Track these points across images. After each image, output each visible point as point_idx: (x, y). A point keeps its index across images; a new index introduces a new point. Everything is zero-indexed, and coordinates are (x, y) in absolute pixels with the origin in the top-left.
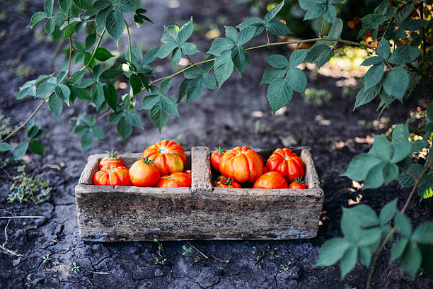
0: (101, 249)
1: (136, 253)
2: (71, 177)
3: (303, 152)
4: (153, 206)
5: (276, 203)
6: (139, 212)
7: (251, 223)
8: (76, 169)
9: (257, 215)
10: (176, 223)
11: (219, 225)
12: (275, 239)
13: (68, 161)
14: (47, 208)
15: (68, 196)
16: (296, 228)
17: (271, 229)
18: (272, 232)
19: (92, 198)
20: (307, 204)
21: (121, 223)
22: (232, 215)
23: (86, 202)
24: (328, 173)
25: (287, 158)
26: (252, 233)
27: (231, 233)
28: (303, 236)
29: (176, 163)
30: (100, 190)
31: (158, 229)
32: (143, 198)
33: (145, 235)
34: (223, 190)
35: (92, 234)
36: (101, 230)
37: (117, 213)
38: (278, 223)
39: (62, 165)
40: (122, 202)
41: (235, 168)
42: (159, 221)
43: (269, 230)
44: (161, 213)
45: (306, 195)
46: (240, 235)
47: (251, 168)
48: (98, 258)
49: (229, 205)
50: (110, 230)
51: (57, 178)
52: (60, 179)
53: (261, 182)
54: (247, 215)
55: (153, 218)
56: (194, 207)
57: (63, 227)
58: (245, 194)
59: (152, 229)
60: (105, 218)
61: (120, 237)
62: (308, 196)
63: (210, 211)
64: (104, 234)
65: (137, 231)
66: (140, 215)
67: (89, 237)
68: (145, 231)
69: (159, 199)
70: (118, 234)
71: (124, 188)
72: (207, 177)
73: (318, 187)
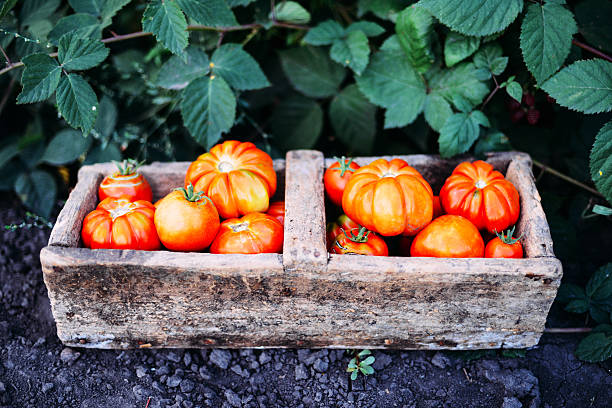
3: (513, 165)
4: (205, 289)
5: (459, 287)
6: (176, 299)
7: (405, 321)
9: (418, 307)
10: (252, 320)
16: (495, 328)
17: (445, 332)
19: (76, 276)
20: (525, 288)
21: (140, 318)
22: (367, 306)
23: (65, 281)
25: (483, 184)
27: (364, 337)
30: (91, 261)
31: (217, 329)
32: (181, 277)
34: (347, 263)
35: (83, 336)
36: (101, 329)
37: (130, 299)
40: (139, 281)
43: (441, 334)
44: (221, 301)
45: (524, 272)
46: (382, 341)
47: (408, 210)
50: (120, 330)
54: (397, 307)
55: (205, 309)
56: (288, 293)
58: (397, 270)
59: (203, 329)
60: (107, 310)
61: (140, 341)
62: (527, 276)
63: (321, 300)
64: (108, 336)
65: (174, 332)
66: (179, 305)
67: (78, 340)
68: (190, 331)
69: (215, 277)
70: (136, 336)
71: (142, 255)
72: (316, 228)
73: (549, 254)
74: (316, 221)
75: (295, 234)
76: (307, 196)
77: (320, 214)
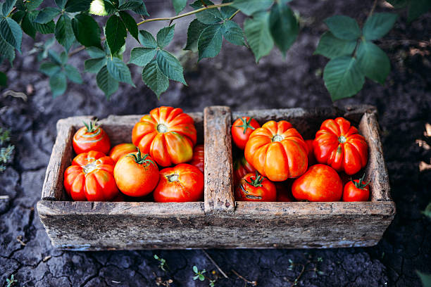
0: (83, 261)
1: (130, 267)
2: (42, 114)
3: (365, 118)
4: (150, 223)
5: (324, 220)
6: (131, 228)
7: (288, 236)
8: (48, 99)
9: (297, 229)
10: (183, 237)
11: (243, 237)
12: (320, 248)
13: (38, 81)
14: (11, 178)
16: (348, 239)
17: (315, 241)
18: (316, 243)
19: (62, 219)
21: (107, 237)
22: (262, 230)
23: (55, 222)
24: (393, 112)
25: (343, 139)
26: (289, 243)
27: (259, 244)
28: (358, 246)
29: (182, 151)
30: (72, 212)
31: (160, 241)
33: (143, 246)
34: (249, 209)
36: (81, 242)
37: (102, 229)
38: (326, 235)
39: (30, 90)
40: (106, 221)
41: (268, 164)
42: (160, 234)
43: (312, 241)
44: (162, 229)
45: (370, 213)
46: (272, 245)
47: (291, 165)
49: (258, 222)
50: (94, 242)
51: (23, 118)
52: (27, 121)
54: (283, 230)
55: (151, 232)
56: (208, 224)
57: (32, 217)
58: (282, 213)
59: (150, 241)
60: (85, 233)
61: (108, 247)
62: (372, 215)
63: (231, 227)
64: (86, 245)
65: (131, 242)
66: (133, 231)
67: (66, 247)
68: (142, 242)
69: (158, 218)
70: (105, 245)
71: (107, 206)
72: (227, 181)
73: (388, 199)
74: (227, 174)
75: (212, 186)
76: (219, 150)
77: (229, 167)
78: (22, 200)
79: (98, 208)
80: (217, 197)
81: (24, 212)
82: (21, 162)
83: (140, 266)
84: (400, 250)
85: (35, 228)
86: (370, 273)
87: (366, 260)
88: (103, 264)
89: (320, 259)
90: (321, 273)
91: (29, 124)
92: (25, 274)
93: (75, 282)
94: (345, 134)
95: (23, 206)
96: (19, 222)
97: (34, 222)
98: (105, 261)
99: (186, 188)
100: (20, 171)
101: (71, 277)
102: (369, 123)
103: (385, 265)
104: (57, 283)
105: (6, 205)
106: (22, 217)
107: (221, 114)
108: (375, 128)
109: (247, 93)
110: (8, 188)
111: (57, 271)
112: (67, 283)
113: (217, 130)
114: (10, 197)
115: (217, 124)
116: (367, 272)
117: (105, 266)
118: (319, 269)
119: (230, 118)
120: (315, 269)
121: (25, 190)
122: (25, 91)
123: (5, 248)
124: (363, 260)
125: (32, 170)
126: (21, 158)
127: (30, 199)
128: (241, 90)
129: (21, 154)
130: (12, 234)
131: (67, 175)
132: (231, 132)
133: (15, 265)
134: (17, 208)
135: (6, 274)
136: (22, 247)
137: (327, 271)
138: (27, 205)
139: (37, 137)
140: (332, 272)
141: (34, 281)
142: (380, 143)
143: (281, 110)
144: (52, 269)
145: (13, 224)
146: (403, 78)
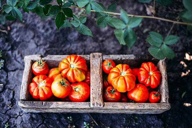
0: (37, 117)
1: (57, 119)
2: (15, 41)
8: (18, 34)
10: (80, 111)
12: (137, 114)
13: (12, 23)
14: (4, 75)
15: (15, 61)
16: (149, 112)
18: (135, 113)
21: (48, 110)
25: (151, 73)
26: (124, 113)
28: (153, 114)
33: (63, 112)
34: (109, 106)
36: (36, 111)
38: (140, 112)
41: (118, 86)
42: (71, 110)
45: (160, 109)
48: (35, 124)
49: (112, 109)
50: (42, 111)
51: (7, 44)
52: (9, 45)
53: (134, 93)
56: (91, 109)
59: (66, 111)
60: (38, 110)
61: (48, 112)
63: (101, 110)
65: (58, 111)
67: (30, 112)
71: (49, 104)
72: (100, 93)
73: (168, 102)
74: (100, 90)
75: (94, 96)
76: (97, 77)
77: (101, 86)
78: (9, 86)
79: (45, 105)
80: (96, 101)
81: (10, 92)
82: (7, 67)
83: (61, 119)
84: (170, 114)
85: (15, 100)
86: (157, 125)
87: (155, 119)
88: (46, 117)
89: (136, 118)
90: (137, 124)
91: (10, 47)
92: (12, 121)
93: (34, 126)
94: (152, 70)
95: (9, 89)
96: (8, 97)
97: (15, 97)
98: (46, 116)
99: (83, 95)
100: (7, 71)
101: (32, 123)
102: (162, 65)
103: (163, 122)
104: (26, 126)
105: (2, 89)
106: (9, 94)
107: (98, 58)
108: (165, 67)
109: (108, 34)
110: (2, 80)
111: (26, 120)
112: (31, 126)
113: (96, 66)
114: (3, 85)
115: (96, 63)
116: (156, 124)
117: (46, 119)
118: (136, 122)
119: (102, 59)
120: (134, 122)
121: (10, 81)
122: (7, 29)
123: (3, 109)
124: (154, 119)
125: (12, 71)
126: (7, 65)
127: (12, 86)
128: (106, 32)
129: (7, 62)
130: (5, 102)
131: (31, 87)
132: (102, 66)
133: (8, 117)
134: (7, 90)
135: (4, 122)
136: (10, 109)
137: (139, 123)
138: (11, 89)
139: (14, 54)
140: (141, 123)
141: (17, 125)
142: (166, 75)
143: (124, 55)
144: (24, 119)
145: (6, 97)
146: (178, 29)
